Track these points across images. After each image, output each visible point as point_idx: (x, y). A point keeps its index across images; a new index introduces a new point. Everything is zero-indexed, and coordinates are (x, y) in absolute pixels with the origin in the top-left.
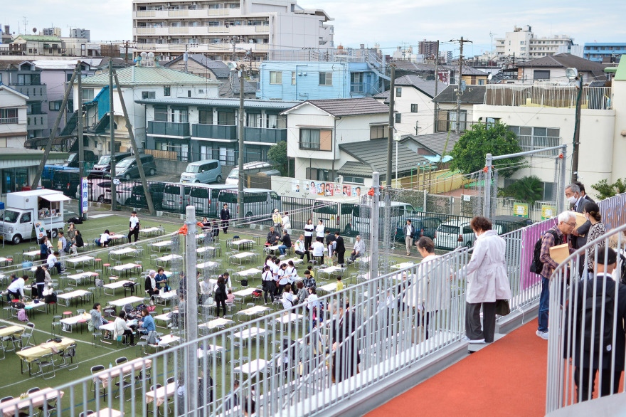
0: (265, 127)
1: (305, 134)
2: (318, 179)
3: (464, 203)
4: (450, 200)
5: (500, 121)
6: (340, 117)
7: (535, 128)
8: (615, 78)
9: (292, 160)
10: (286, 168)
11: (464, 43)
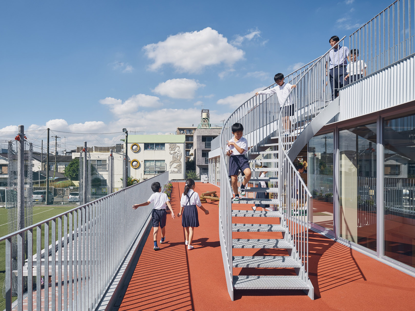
3: (71, 190)
7: (97, 160)
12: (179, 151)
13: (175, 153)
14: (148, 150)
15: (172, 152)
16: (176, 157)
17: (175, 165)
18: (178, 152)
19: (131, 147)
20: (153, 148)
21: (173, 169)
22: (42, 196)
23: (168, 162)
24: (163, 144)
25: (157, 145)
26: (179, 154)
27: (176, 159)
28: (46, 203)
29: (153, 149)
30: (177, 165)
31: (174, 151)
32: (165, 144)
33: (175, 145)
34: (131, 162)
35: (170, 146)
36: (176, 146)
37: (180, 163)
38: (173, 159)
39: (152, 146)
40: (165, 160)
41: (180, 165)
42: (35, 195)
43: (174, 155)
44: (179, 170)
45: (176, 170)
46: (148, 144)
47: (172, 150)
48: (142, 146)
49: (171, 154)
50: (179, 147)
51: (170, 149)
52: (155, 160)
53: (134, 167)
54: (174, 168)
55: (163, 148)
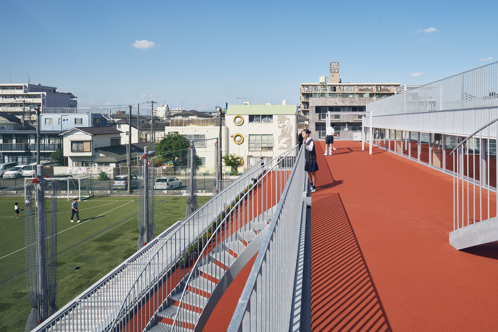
0: (48, 143)
1: (74, 145)
2: (82, 166)
3: (163, 170)
4: (156, 169)
5: (179, 133)
6: (95, 135)
7: (194, 135)
8: (227, 114)
9: (67, 158)
10: (63, 162)
11: (153, 103)
12: (288, 123)
13: (284, 126)
14: (253, 123)
15: (281, 125)
16: (286, 131)
17: (284, 140)
18: (287, 125)
19: (234, 119)
20: (259, 120)
21: (282, 145)
22: (125, 182)
23: (276, 137)
24: (271, 116)
25: (264, 116)
26: (288, 127)
27: (286, 133)
28: (128, 191)
29: (259, 122)
30: (287, 140)
31: (283, 124)
32: (273, 115)
33: (284, 117)
34: (234, 137)
35: (278, 118)
36: (286, 118)
37: (290, 138)
38: (282, 134)
39: (258, 118)
40: (272, 135)
41: (290, 140)
42: (116, 181)
43: (284, 128)
44: (288, 146)
45: (285, 146)
46: (253, 116)
47: (281, 123)
48: (247, 118)
49: (280, 128)
50: (289, 119)
51: (279, 121)
52: (262, 135)
53: (237, 143)
54: (283, 143)
55: (271, 121)
